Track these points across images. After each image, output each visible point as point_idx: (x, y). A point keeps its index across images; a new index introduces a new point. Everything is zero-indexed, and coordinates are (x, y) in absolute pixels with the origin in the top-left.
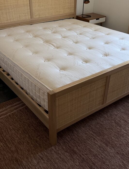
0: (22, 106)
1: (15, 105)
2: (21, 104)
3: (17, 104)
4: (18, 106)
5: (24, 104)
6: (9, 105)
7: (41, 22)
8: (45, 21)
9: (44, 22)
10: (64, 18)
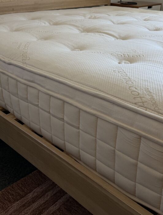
0: (54, 202)
1: (34, 201)
2: (50, 194)
3: (35, 194)
4: (41, 201)
5: (62, 193)
6: (14, 202)
7: (53, 8)
8: (61, 8)
9: (59, 8)
10: (92, 5)
